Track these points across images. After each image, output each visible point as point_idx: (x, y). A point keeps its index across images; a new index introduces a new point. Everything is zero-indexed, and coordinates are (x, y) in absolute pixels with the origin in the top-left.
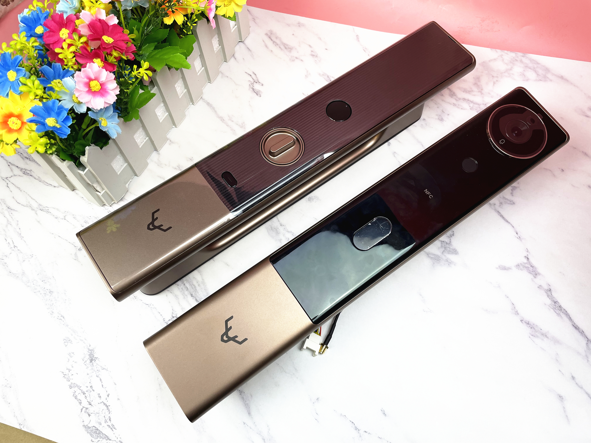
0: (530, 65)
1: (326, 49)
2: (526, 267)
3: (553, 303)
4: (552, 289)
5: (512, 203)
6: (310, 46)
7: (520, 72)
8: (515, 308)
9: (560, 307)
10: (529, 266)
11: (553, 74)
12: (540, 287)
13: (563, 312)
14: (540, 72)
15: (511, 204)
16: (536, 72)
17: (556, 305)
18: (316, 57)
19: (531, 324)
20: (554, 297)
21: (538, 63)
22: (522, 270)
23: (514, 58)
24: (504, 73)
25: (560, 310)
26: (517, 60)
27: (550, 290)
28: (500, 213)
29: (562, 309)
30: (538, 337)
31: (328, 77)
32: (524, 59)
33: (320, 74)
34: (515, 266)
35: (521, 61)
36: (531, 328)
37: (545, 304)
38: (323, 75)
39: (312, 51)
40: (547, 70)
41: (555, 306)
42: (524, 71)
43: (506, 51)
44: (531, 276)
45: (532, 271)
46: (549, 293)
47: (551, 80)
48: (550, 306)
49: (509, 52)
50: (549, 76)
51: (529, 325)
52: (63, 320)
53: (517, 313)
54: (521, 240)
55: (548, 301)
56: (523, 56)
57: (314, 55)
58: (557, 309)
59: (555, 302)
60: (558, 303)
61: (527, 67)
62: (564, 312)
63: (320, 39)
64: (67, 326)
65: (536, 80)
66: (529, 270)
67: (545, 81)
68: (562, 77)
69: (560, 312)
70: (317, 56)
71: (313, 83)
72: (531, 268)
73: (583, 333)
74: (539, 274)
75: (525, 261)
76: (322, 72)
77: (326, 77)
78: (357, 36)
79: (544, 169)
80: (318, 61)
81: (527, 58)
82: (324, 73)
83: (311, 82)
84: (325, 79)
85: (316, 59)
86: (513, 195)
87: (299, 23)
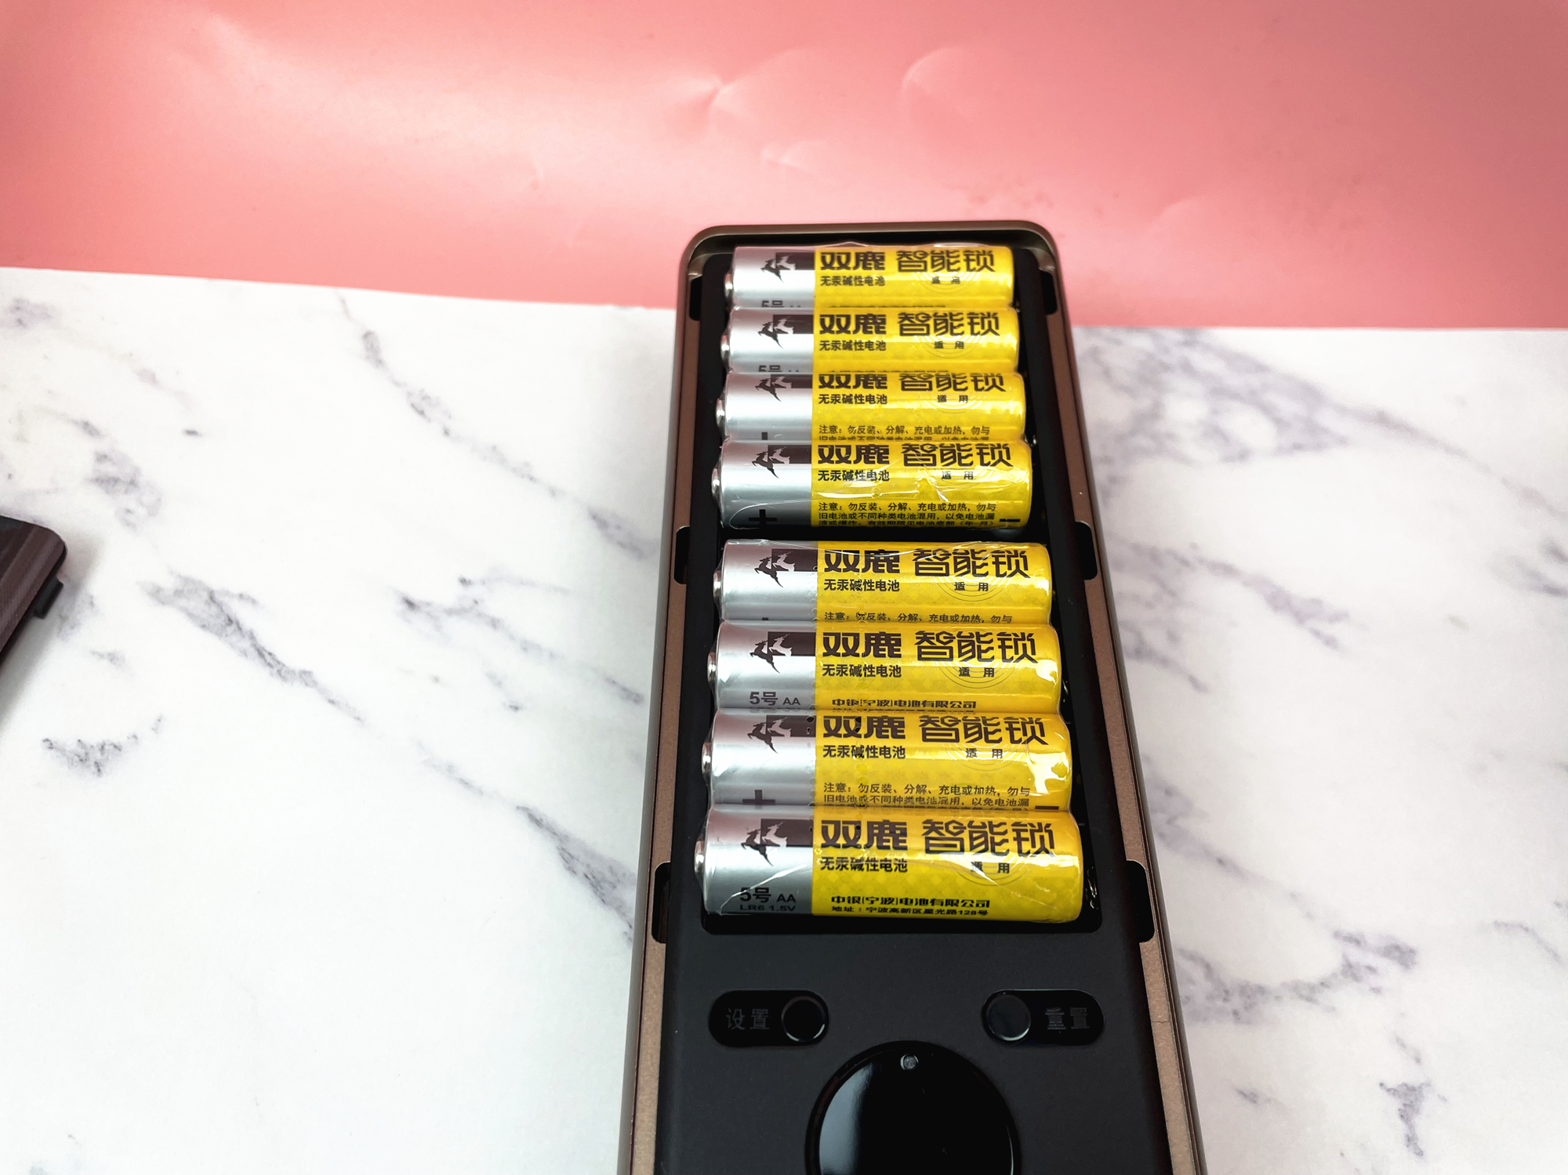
0: (1235, 381)
1: (191, 433)
6: (88, 428)
7: (1202, 423)
11: (1343, 411)
14: (1288, 407)
16: (1266, 410)
18: (126, 492)
21: (1261, 368)
26: (1167, 368)
31: (212, 598)
33: (157, 594)
38: (178, 593)
39: (102, 458)
40: (1310, 394)
42: (1215, 412)
43: (1107, 331)
47: (1343, 441)
49: (1122, 334)
50: (1326, 418)
56: (1187, 344)
57: (116, 480)
61: (1218, 392)
63: (149, 377)
65: (1280, 451)
67: (1319, 447)
68: (1382, 419)
70: (133, 483)
71: (112, 658)
76: (171, 572)
77: (198, 605)
78: (367, 336)
79: (1498, 925)
80: (141, 511)
81: (1207, 348)
82: (187, 580)
83: (101, 656)
84: (191, 616)
85: (129, 501)
86: (1422, 1147)
87: (18, 308)
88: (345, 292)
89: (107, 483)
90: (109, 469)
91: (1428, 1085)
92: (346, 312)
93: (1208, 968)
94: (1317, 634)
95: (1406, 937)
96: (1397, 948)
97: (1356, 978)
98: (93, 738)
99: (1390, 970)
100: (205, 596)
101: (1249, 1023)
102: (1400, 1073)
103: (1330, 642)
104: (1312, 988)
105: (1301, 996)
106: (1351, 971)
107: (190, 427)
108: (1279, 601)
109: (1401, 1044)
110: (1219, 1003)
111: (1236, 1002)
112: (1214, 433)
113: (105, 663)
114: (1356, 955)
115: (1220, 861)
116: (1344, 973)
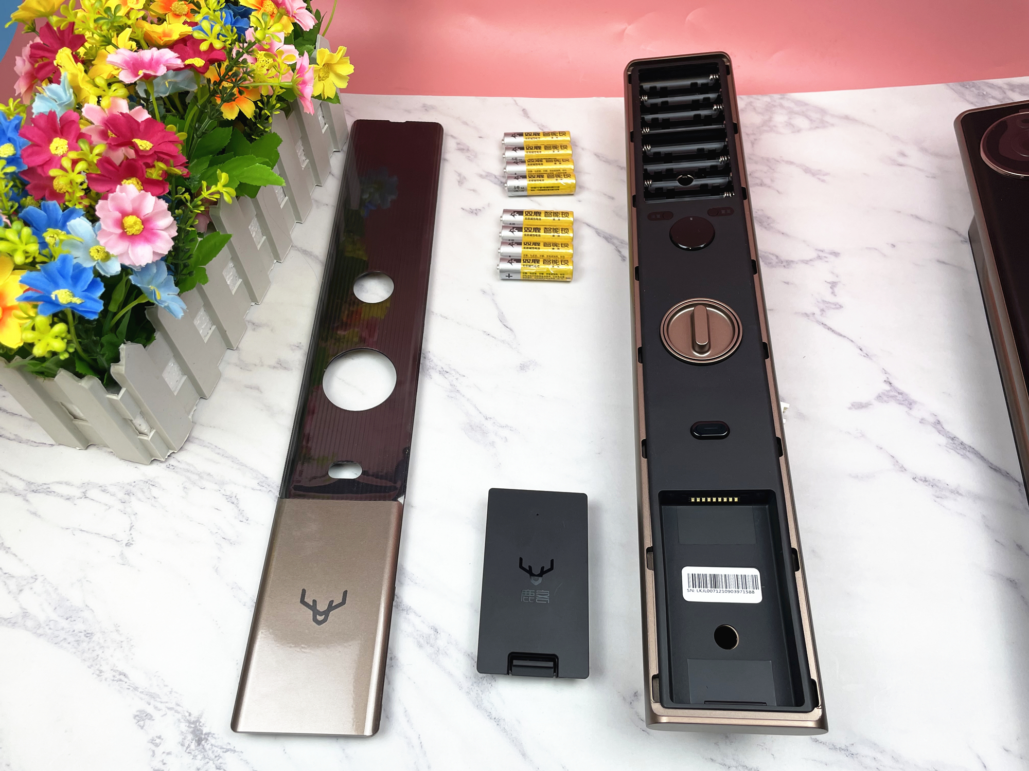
0: (797, 109)
1: (480, 137)
2: (892, 397)
3: (951, 441)
4: (941, 420)
5: (838, 306)
7: (785, 122)
8: (897, 462)
9: (961, 444)
10: (896, 394)
11: (833, 116)
12: (922, 421)
13: (969, 451)
14: (814, 116)
15: (837, 308)
16: (807, 117)
17: (956, 442)
19: (930, 481)
20: (948, 432)
21: (806, 104)
22: (888, 402)
23: (769, 103)
24: (762, 126)
25: (963, 449)
26: (775, 106)
27: (939, 422)
28: (825, 325)
29: (967, 447)
30: (946, 497)
32: (786, 103)
33: (481, 176)
34: (875, 399)
35: (781, 106)
36: (932, 486)
37: (940, 445)
38: (487, 176)
39: (458, 144)
40: (823, 111)
41: (954, 445)
42: (790, 118)
43: (755, 96)
44: (903, 409)
45: (903, 401)
46: (939, 426)
47: (833, 125)
48: (948, 446)
49: (759, 97)
50: (828, 118)
51: (927, 483)
52: (126, 680)
53: (903, 469)
54: (871, 359)
55: (943, 440)
56: (781, 98)
58: (959, 448)
59: (953, 439)
60: (957, 440)
61: (791, 112)
62: (971, 450)
63: (465, 123)
64: (136, 689)
65: (811, 129)
66: (898, 400)
67: (824, 127)
68: (847, 118)
69: (964, 451)
70: (468, 150)
71: (474, 190)
72: (900, 396)
73: (1008, 475)
74: (915, 402)
75: (887, 387)
76: (484, 171)
77: (493, 179)
78: (524, 110)
79: (867, 248)
80: (472, 157)
81: (788, 99)
82: (488, 173)
83: (471, 190)
84: (491, 181)
85: (468, 154)
86: (836, 294)
87: (425, 106)
88: (515, 98)
89: (461, 150)
90: (462, 147)
91: (840, 282)
92: (517, 104)
93: (777, 257)
94: (819, 179)
95: (837, 250)
96: (834, 253)
97: (821, 259)
98: (474, 207)
99: (832, 258)
100: (494, 176)
101: (788, 268)
102: (831, 278)
103: (823, 181)
104: (807, 261)
105: (804, 263)
106: (819, 257)
107: (480, 136)
108: (807, 170)
109: (832, 273)
110: (780, 264)
111: (785, 264)
112: (789, 125)
113: (472, 191)
114: (821, 254)
115: (783, 234)
116: (817, 258)
